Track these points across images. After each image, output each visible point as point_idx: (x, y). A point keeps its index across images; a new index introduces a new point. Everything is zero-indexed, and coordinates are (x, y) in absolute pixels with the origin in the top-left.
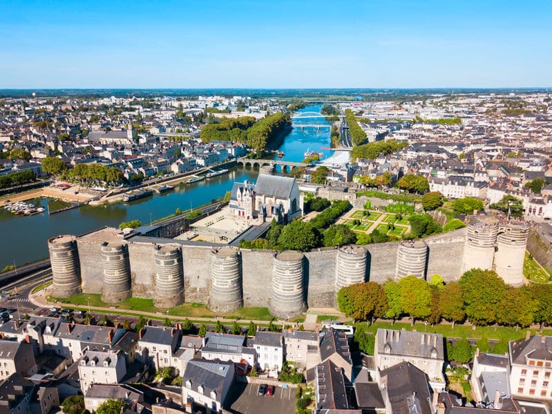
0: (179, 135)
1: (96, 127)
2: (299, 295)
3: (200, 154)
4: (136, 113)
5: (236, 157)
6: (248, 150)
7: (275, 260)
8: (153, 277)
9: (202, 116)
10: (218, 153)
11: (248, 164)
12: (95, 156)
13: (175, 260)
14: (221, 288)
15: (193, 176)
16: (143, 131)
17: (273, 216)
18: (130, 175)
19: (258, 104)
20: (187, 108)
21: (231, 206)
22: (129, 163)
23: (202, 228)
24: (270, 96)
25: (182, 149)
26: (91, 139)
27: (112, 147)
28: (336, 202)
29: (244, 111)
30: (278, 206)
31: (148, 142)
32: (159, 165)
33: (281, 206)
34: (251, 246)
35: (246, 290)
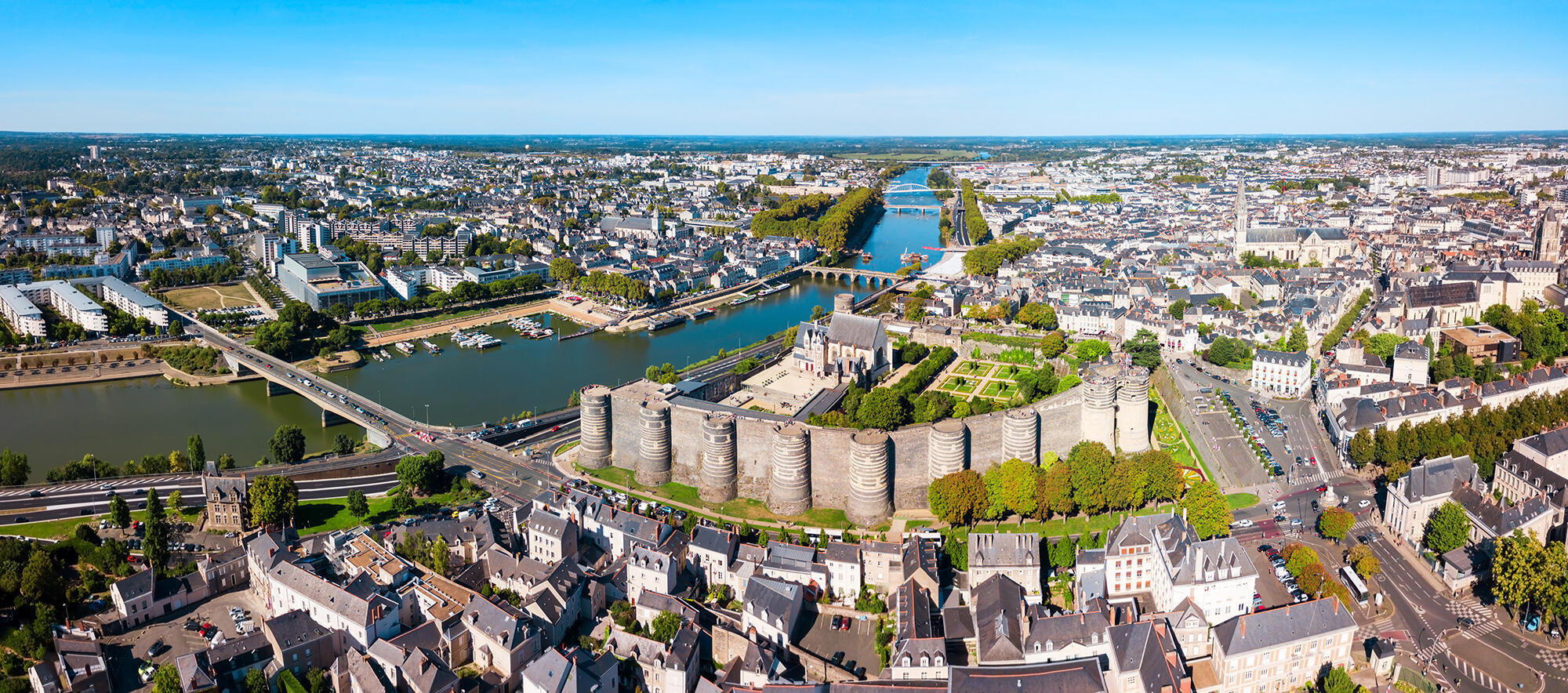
0: (721, 224)
1: (609, 208)
2: (883, 491)
3: (751, 258)
4: (659, 184)
5: (803, 262)
6: (818, 250)
7: (853, 443)
8: (699, 456)
9: (753, 190)
10: (777, 258)
11: (819, 274)
12: (610, 259)
13: (728, 436)
14: (784, 481)
15: (740, 293)
16: (672, 217)
17: (852, 375)
18: (658, 289)
19: (836, 169)
20: (731, 175)
21: (796, 356)
22: (655, 272)
23: (757, 388)
24: (854, 150)
25: (725, 250)
26: (604, 229)
27: (632, 243)
28: (937, 350)
29: (813, 180)
30: (856, 360)
31: (679, 235)
32: (696, 276)
33: (862, 359)
34: (822, 423)
35: (816, 483)
